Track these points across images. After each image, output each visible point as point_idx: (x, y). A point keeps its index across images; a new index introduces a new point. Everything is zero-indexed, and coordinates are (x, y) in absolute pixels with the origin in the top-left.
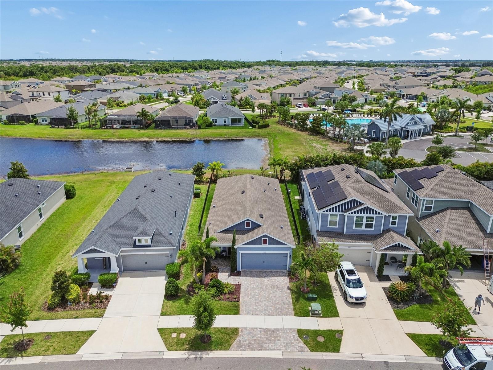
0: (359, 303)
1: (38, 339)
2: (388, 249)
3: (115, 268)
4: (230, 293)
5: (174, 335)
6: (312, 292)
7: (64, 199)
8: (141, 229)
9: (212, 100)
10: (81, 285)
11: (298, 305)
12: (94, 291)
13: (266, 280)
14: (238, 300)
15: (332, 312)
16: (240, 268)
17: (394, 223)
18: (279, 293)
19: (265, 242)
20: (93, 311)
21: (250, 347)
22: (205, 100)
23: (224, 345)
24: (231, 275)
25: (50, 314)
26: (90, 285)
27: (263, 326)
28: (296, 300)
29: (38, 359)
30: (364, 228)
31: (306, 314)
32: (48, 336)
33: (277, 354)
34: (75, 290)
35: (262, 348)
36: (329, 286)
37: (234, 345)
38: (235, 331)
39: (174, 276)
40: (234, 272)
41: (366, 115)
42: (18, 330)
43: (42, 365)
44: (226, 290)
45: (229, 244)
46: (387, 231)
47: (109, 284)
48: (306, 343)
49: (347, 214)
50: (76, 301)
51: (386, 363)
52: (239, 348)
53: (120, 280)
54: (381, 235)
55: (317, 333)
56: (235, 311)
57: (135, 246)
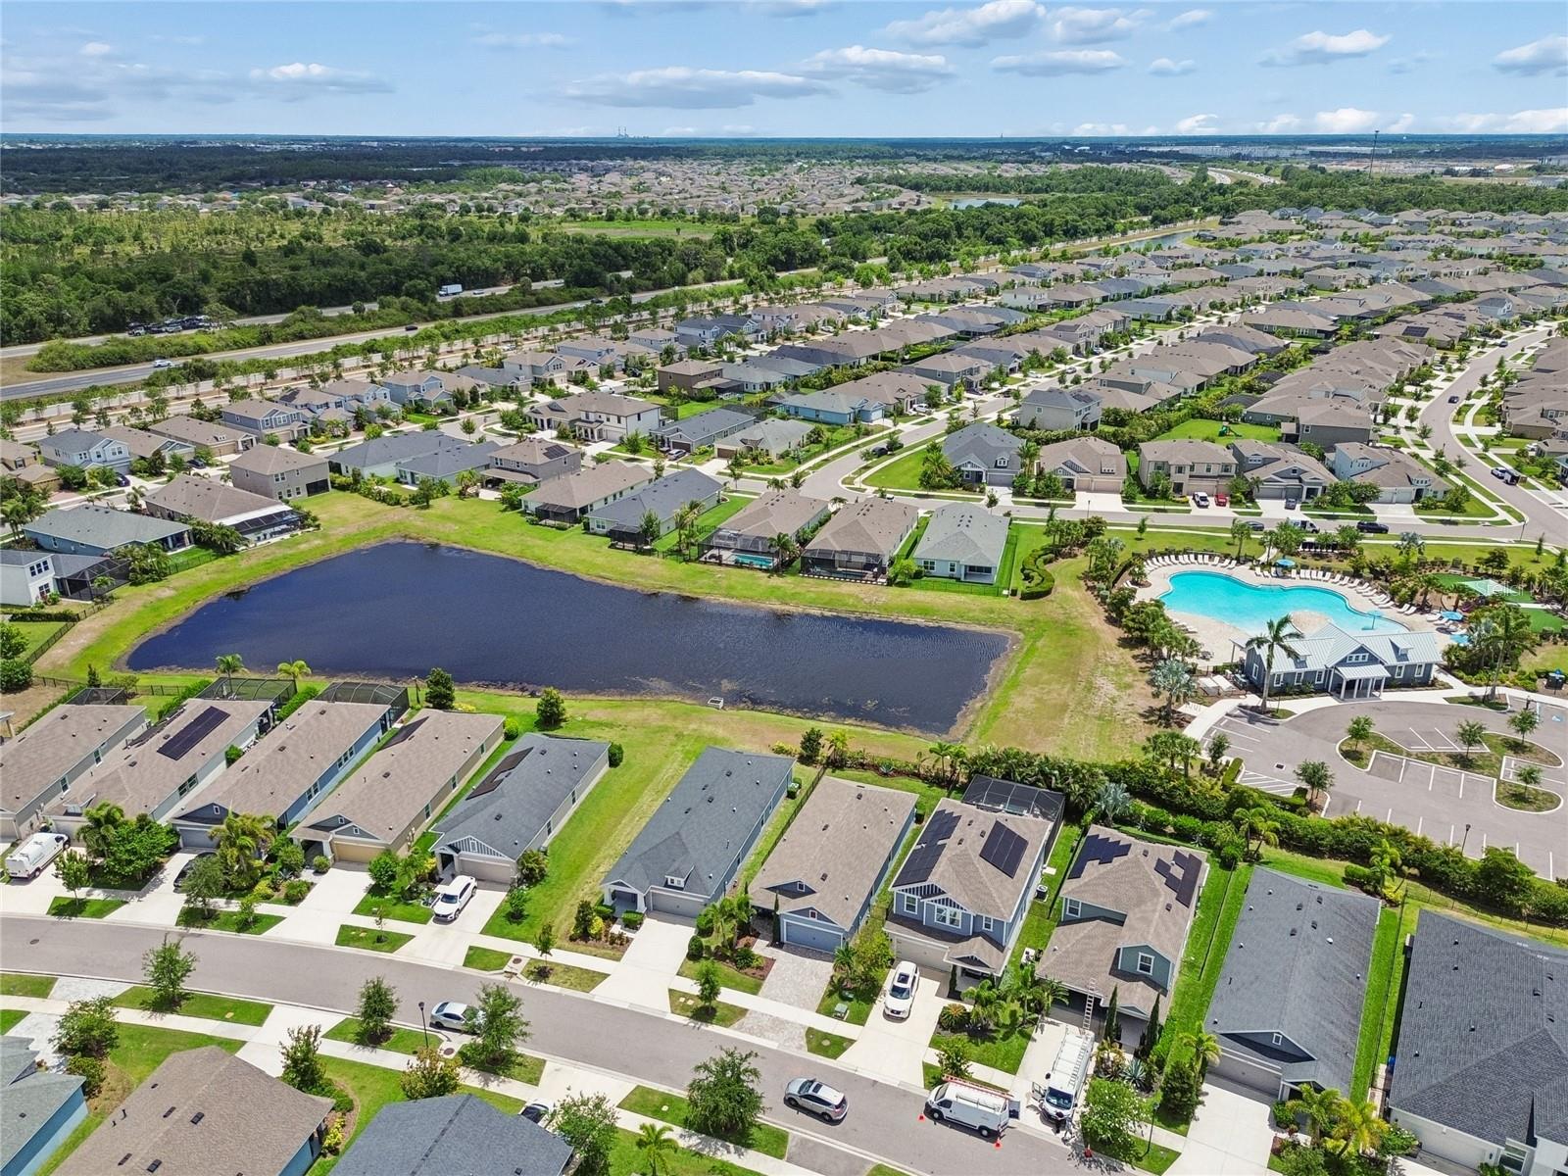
0: (894, 1016)
1: (559, 969)
2: (961, 959)
3: (641, 907)
4: (758, 968)
5: (682, 1000)
6: (854, 990)
7: (606, 767)
8: (676, 865)
9: (969, 468)
10: (605, 918)
11: (829, 1001)
12: (616, 929)
13: (808, 961)
14: (763, 978)
15: (860, 1019)
16: (784, 939)
17: (988, 926)
18: (814, 982)
19: (813, 915)
20: (611, 952)
21: (751, 1032)
22: (951, 467)
23: (726, 1022)
24: (771, 945)
25: (571, 945)
26: (614, 920)
27: (775, 1015)
28: (830, 994)
29: (557, 989)
30: (948, 923)
31: (829, 1012)
32: (568, 969)
33: (773, 1045)
34: (598, 924)
35: (761, 1035)
36: (881, 988)
37: (736, 1025)
38: (743, 1012)
39: (705, 931)
40: (777, 943)
41: (1338, 576)
42: (545, 957)
43: (559, 995)
44: (755, 964)
45: (772, 907)
46: (976, 934)
47: (632, 925)
48: (808, 1042)
49: (926, 901)
50: (597, 937)
51: (875, 1082)
52: (739, 1029)
53: (647, 921)
54: (968, 938)
55: (826, 1036)
56: (754, 990)
57: (666, 885)
